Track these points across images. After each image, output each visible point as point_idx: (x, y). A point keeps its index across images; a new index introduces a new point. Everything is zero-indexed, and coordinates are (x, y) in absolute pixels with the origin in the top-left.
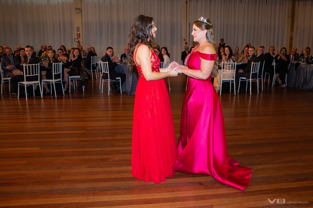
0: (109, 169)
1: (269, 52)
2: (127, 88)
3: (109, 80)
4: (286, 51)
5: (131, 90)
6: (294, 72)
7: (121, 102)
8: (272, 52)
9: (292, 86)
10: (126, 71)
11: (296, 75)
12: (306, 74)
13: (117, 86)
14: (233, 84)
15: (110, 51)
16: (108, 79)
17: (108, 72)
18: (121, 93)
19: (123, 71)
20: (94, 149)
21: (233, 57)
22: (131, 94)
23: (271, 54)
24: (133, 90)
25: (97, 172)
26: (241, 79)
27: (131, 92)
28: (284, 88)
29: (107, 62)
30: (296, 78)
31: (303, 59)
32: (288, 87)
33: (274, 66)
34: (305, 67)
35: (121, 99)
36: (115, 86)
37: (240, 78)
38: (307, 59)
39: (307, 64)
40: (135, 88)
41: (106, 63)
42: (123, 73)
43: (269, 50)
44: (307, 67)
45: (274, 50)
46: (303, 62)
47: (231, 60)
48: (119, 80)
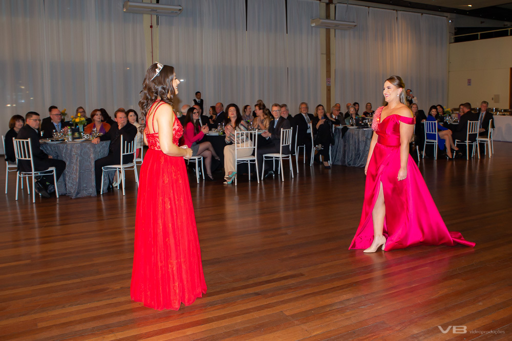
0: (114, 301)
1: (301, 111)
2: (69, 185)
3: (33, 172)
4: (323, 109)
5: (78, 188)
6: (341, 141)
7: (58, 211)
8: (304, 112)
9: (340, 163)
10: (65, 155)
11: (345, 146)
12: (359, 144)
13: (47, 183)
14: (253, 166)
15: (36, 120)
16: (31, 171)
17: (31, 159)
18: (58, 197)
19: (58, 156)
20: (69, 282)
21: (243, 122)
22: (78, 196)
23: (304, 115)
24: (82, 188)
25: (97, 307)
26: (266, 157)
27: (78, 193)
28: (328, 168)
29: (29, 140)
30: (345, 151)
31: (352, 121)
32: (333, 165)
33: (310, 133)
34: (356, 132)
35: (58, 206)
36: (44, 183)
37: (264, 155)
38: (357, 121)
39: (358, 128)
40: (85, 185)
41: (27, 142)
42: (59, 158)
43: (300, 108)
44: (358, 133)
45: (307, 108)
46: (352, 125)
47: (242, 128)
48: (52, 171)
